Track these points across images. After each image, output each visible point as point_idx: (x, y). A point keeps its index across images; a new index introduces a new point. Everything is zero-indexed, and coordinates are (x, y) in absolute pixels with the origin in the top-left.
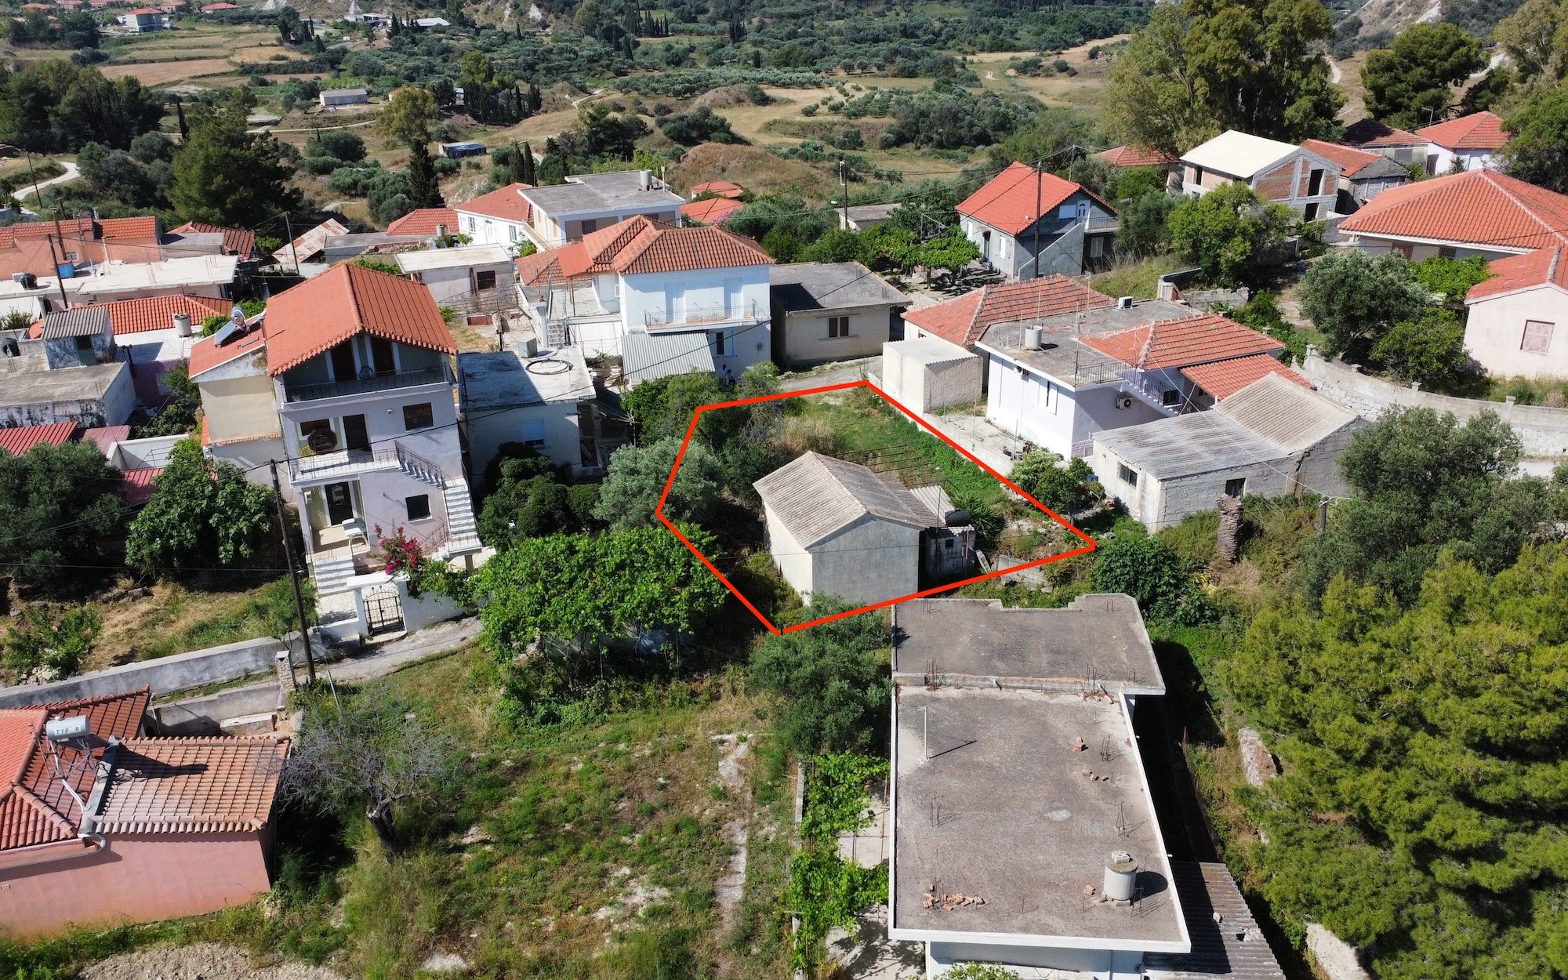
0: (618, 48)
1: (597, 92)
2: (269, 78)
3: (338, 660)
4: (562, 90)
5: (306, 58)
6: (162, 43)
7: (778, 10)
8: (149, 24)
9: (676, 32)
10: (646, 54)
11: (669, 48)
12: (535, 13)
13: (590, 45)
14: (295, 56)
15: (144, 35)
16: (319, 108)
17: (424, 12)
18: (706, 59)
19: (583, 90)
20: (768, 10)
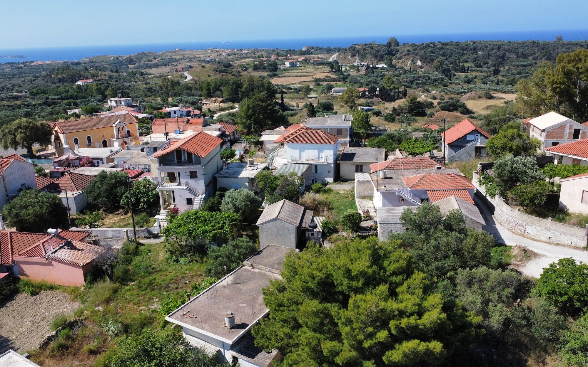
0: (447, 76)
1: (433, 92)
2: (321, 83)
3: (150, 238)
4: (420, 91)
5: (336, 77)
6: (295, 71)
7: (517, 63)
8: (293, 65)
9: (472, 71)
10: (457, 79)
11: (466, 77)
12: (419, 63)
13: (436, 75)
14: (333, 76)
15: (291, 68)
16: (331, 93)
17: (381, 62)
18: (481, 81)
19: (428, 91)
20: (513, 63)
